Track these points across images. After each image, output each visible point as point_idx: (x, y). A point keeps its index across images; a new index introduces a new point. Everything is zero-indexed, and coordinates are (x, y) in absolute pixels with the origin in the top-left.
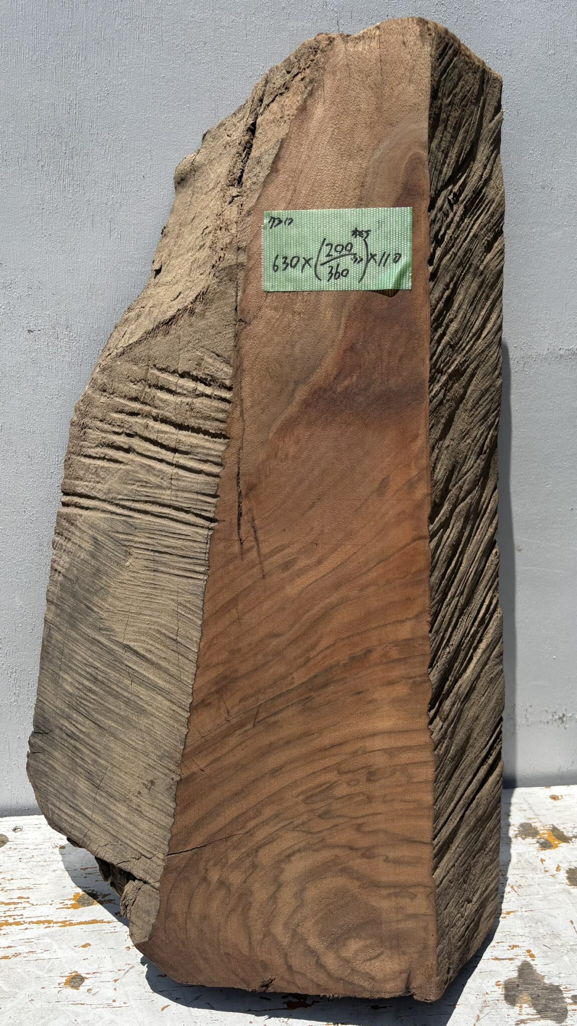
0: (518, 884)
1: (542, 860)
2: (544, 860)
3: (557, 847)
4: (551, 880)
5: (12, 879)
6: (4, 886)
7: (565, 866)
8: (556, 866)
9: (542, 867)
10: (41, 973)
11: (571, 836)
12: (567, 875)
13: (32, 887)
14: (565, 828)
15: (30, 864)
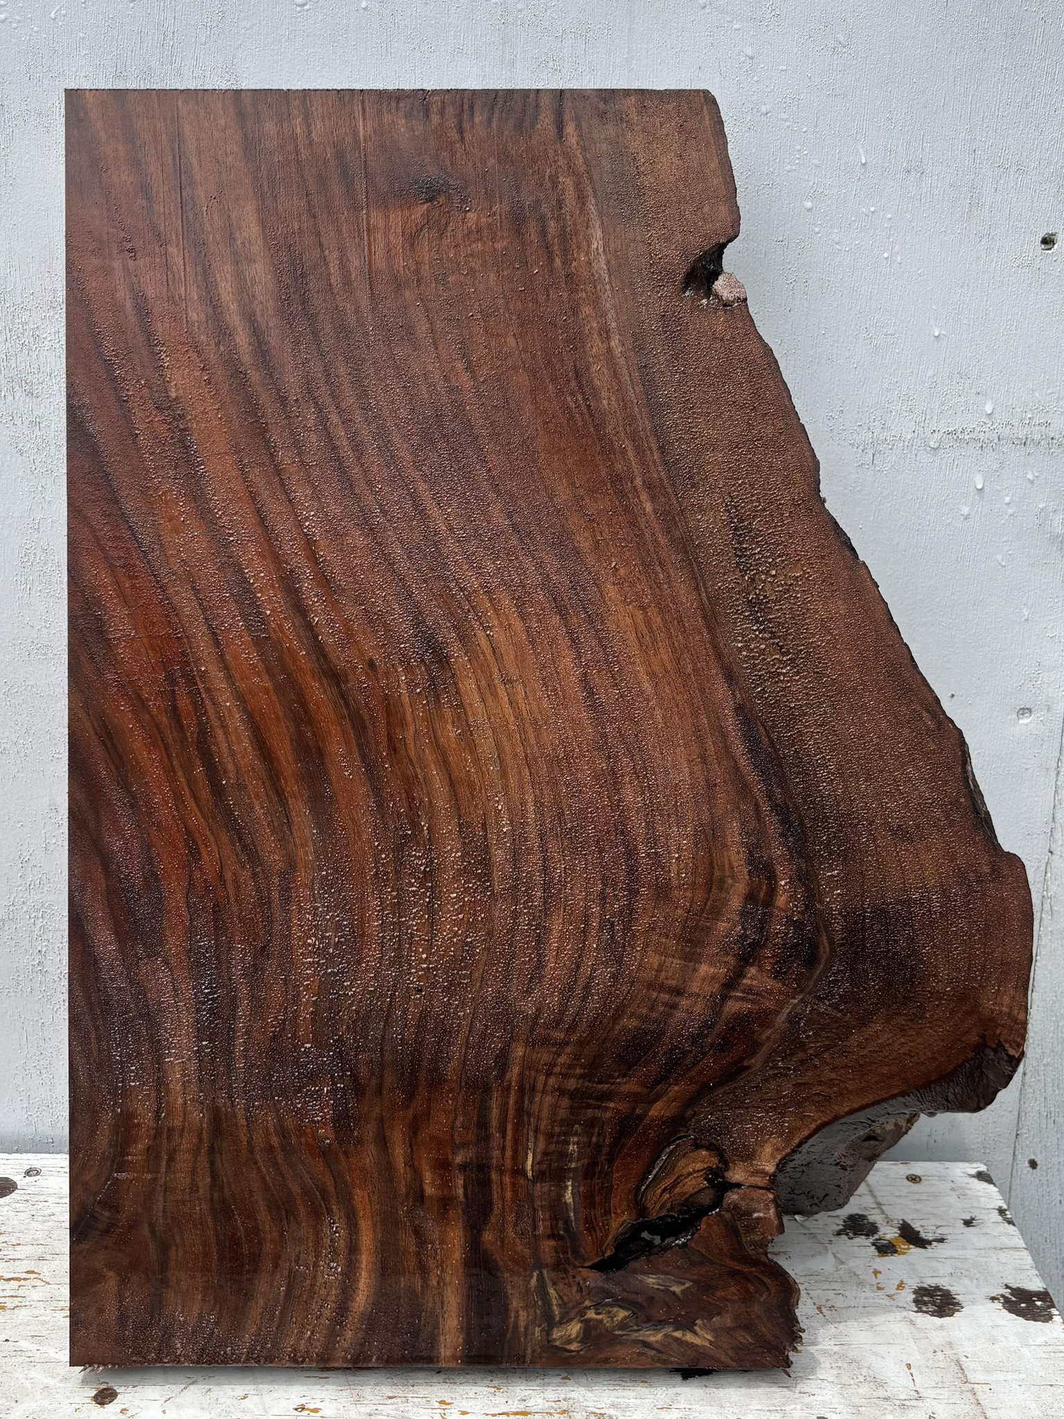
0: (829, 1304)
1: (876, 1273)
2: (880, 1273)
3: (904, 1253)
4: (886, 1301)
5: (19, 1244)
6: (6, 1253)
7: (913, 1283)
8: (897, 1282)
9: (874, 1281)
10: (51, 1382)
11: (931, 1239)
12: (914, 1296)
13: (48, 1257)
14: (922, 1226)
15: (50, 1224)
